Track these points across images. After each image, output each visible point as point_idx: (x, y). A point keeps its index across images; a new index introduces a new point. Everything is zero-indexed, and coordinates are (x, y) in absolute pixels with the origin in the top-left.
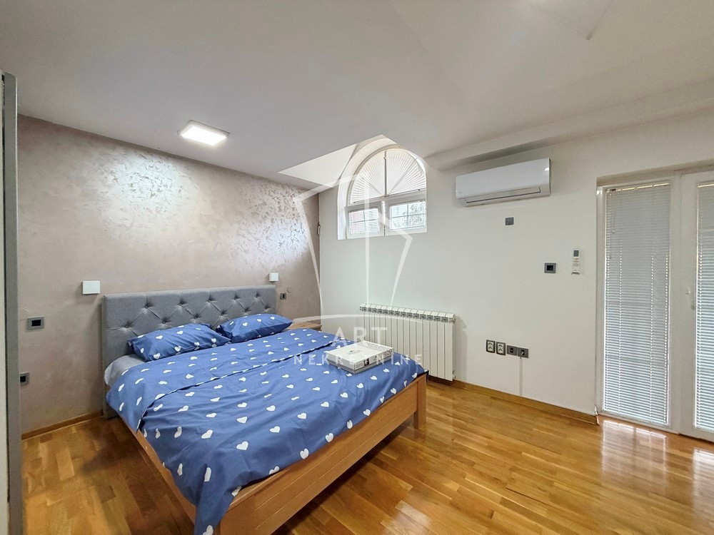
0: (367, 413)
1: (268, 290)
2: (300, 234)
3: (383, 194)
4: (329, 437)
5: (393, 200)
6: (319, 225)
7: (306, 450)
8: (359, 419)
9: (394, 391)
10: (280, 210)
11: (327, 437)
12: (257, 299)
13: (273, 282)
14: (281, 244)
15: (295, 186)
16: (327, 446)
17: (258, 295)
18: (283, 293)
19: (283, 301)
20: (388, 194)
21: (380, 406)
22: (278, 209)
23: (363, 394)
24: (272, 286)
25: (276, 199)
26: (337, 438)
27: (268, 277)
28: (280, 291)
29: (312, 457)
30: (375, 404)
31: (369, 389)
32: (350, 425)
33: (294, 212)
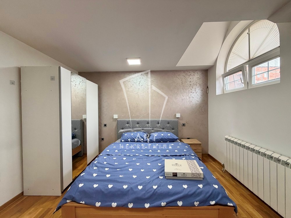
0: (147, 206)
1: (174, 121)
2: (195, 94)
3: (247, 59)
4: (114, 205)
5: (254, 62)
6: (208, 88)
7: (100, 203)
8: (139, 206)
9: (180, 203)
10: (182, 84)
11: (113, 203)
12: (168, 125)
13: (178, 118)
14: (183, 100)
15: (191, 70)
16: (110, 208)
17: (168, 123)
18: (184, 123)
19: (184, 127)
20: (251, 58)
21: (160, 207)
22: (181, 83)
23: (151, 193)
24: (176, 120)
25: (180, 79)
26: (118, 208)
27: (175, 115)
28: (182, 122)
29: (100, 208)
30: (156, 204)
31: (158, 192)
32: (131, 206)
33: (190, 83)
